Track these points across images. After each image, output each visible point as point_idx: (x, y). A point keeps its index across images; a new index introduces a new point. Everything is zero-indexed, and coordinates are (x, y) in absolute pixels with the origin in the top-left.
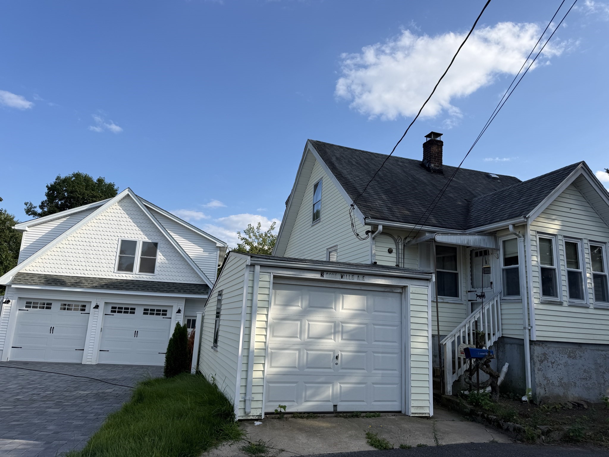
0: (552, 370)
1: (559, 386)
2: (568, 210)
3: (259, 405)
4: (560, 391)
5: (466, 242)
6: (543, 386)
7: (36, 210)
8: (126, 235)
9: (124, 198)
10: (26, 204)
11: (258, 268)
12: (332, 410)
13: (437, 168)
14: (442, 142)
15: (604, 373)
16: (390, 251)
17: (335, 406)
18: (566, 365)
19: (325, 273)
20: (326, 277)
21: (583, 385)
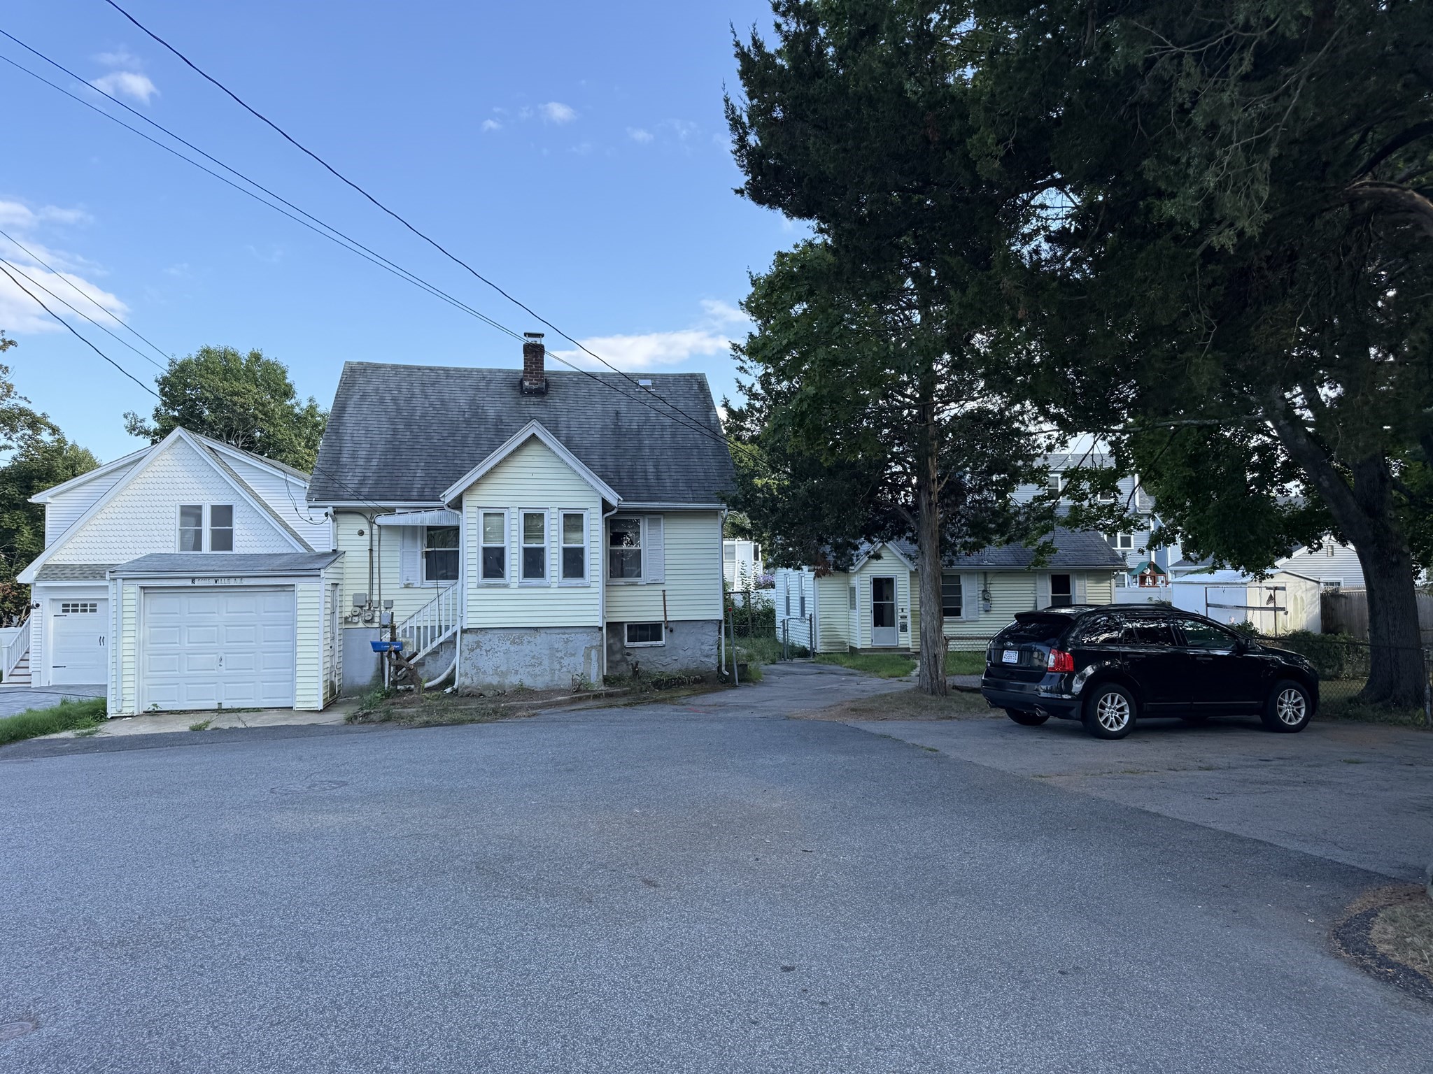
0: (486, 658)
1: (493, 675)
2: (530, 476)
3: (131, 704)
4: (495, 681)
5: (419, 522)
6: (470, 675)
7: (146, 425)
8: (186, 498)
9: (175, 442)
10: (125, 416)
11: (120, 581)
12: (217, 708)
13: (534, 387)
14: (543, 346)
15: (562, 658)
16: (361, 533)
17: (220, 704)
18: (507, 652)
19: (196, 580)
20: (197, 583)
21: (528, 672)
